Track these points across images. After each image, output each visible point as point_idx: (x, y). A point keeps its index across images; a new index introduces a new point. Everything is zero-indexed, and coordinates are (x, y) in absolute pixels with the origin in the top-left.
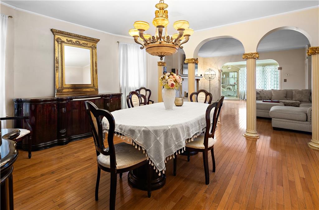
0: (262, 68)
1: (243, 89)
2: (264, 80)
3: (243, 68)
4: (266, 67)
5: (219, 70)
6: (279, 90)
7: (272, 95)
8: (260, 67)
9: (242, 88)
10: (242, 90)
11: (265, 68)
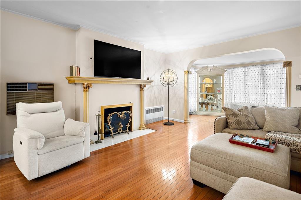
0: (260, 69)
1: (232, 100)
2: (264, 86)
3: (232, 70)
4: (267, 66)
5: (185, 71)
6: (282, 109)
7: (265, 119)
8: (257, 67)
9: (230, 99)
10: (230, 101)
11: (265, 68)
